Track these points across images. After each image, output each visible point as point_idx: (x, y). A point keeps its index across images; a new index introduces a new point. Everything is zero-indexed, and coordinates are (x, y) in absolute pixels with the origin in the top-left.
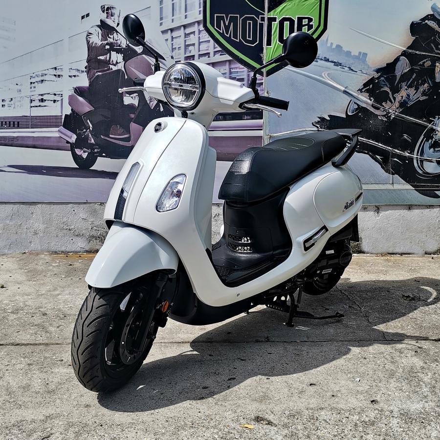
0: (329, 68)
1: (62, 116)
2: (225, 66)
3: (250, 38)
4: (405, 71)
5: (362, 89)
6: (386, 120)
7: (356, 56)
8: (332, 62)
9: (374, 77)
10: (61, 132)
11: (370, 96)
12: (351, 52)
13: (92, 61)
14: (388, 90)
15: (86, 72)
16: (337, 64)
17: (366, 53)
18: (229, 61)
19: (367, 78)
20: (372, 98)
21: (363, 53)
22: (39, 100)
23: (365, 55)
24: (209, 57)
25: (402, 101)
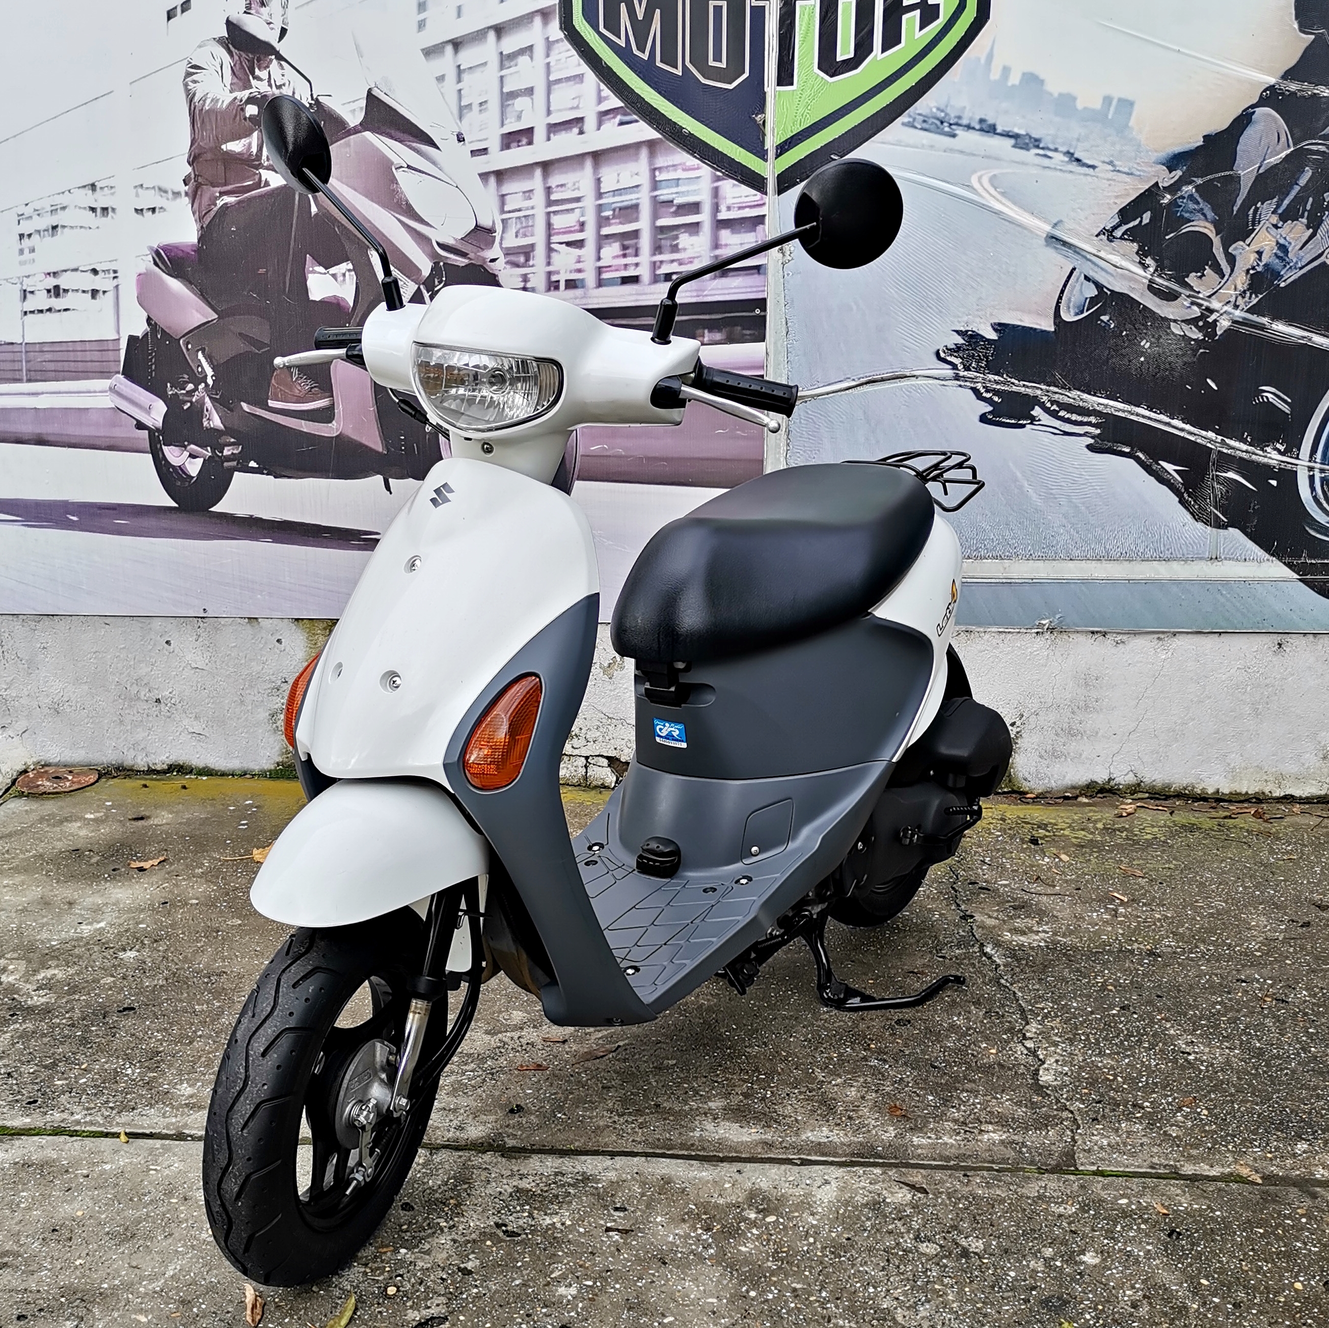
0: (998, 159)
1: (119, 339)
2: (637, 160)
3: (721, 61)
4: (1273, 160)
5: (1115, 228)
6: (1200, 336)
7: (1093, 110)
8: (1007, 135)
9: (1157, 184)
10: (119, 394)
11: (1142, 253)
12: (1074, 99)
13: (205, 157)
14: (1210, 231)
15: (187, 194)
16: (1023, 142)
17: (1130, 98)
18: (651, 145)
19: (1133, 190)
20: (1149, 261)
21: (1120, 100)
22: (49, 291)
23: (1127, 105)
24: (581, 132)
25: (1259, 269)
